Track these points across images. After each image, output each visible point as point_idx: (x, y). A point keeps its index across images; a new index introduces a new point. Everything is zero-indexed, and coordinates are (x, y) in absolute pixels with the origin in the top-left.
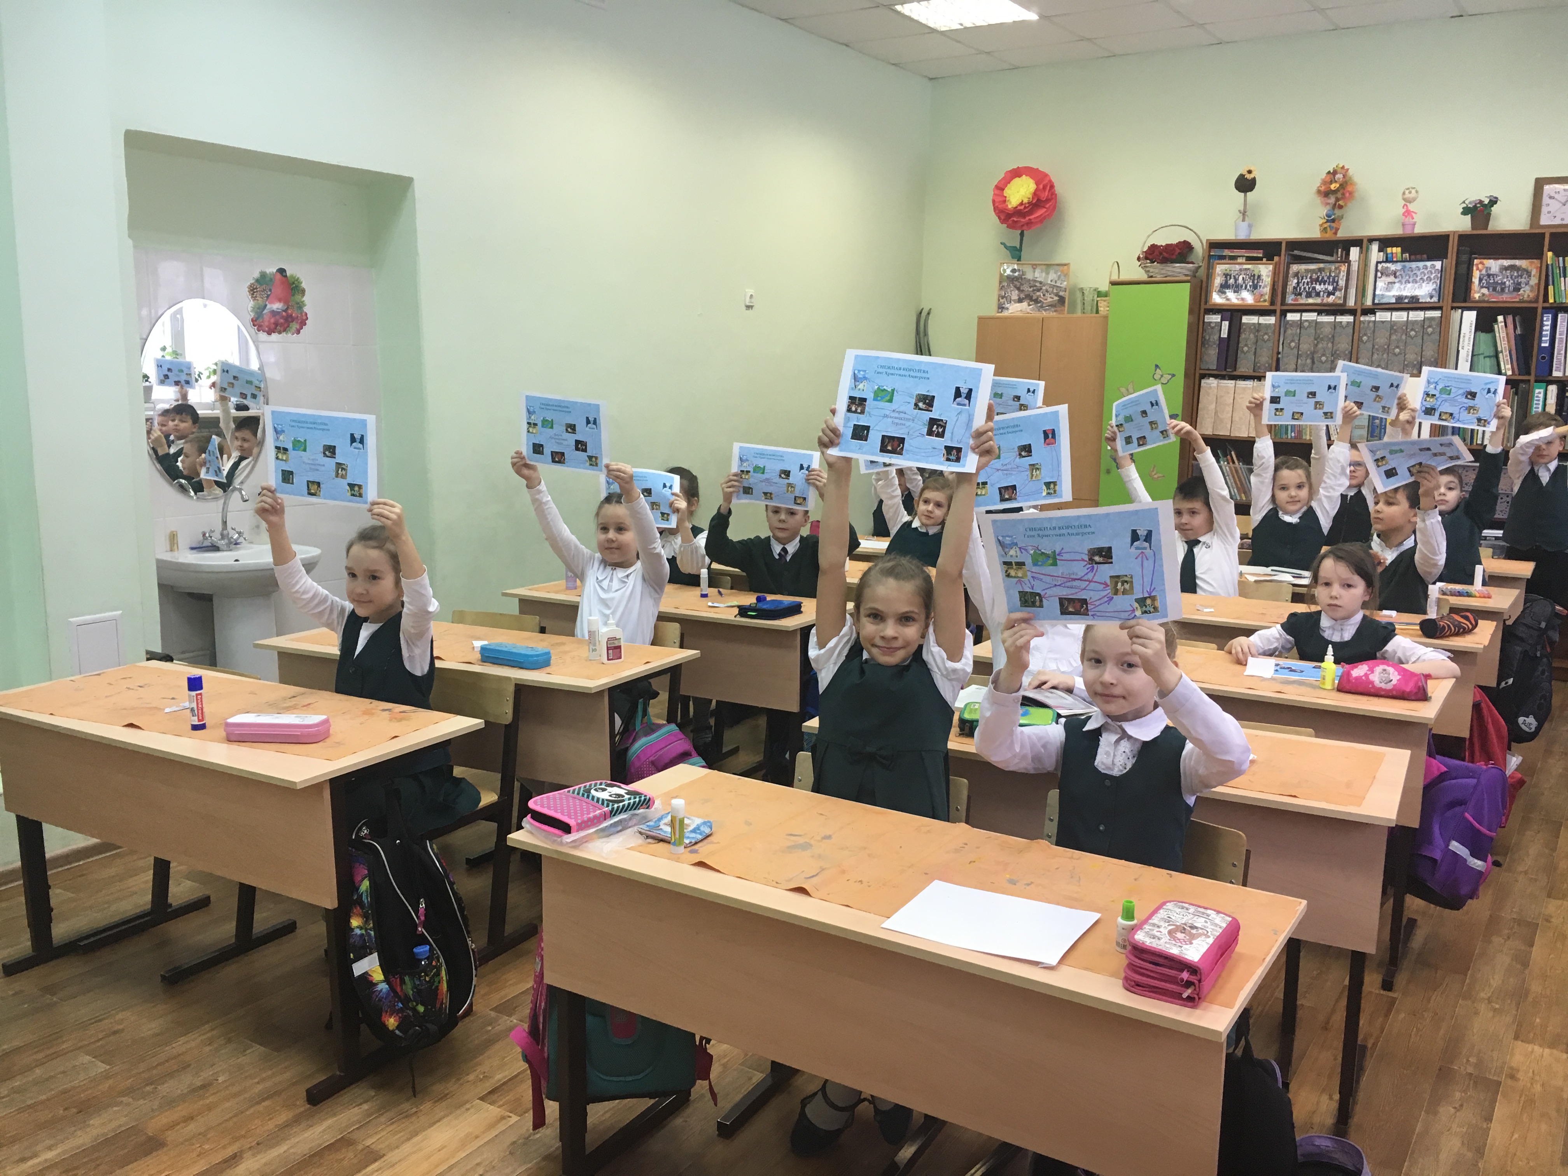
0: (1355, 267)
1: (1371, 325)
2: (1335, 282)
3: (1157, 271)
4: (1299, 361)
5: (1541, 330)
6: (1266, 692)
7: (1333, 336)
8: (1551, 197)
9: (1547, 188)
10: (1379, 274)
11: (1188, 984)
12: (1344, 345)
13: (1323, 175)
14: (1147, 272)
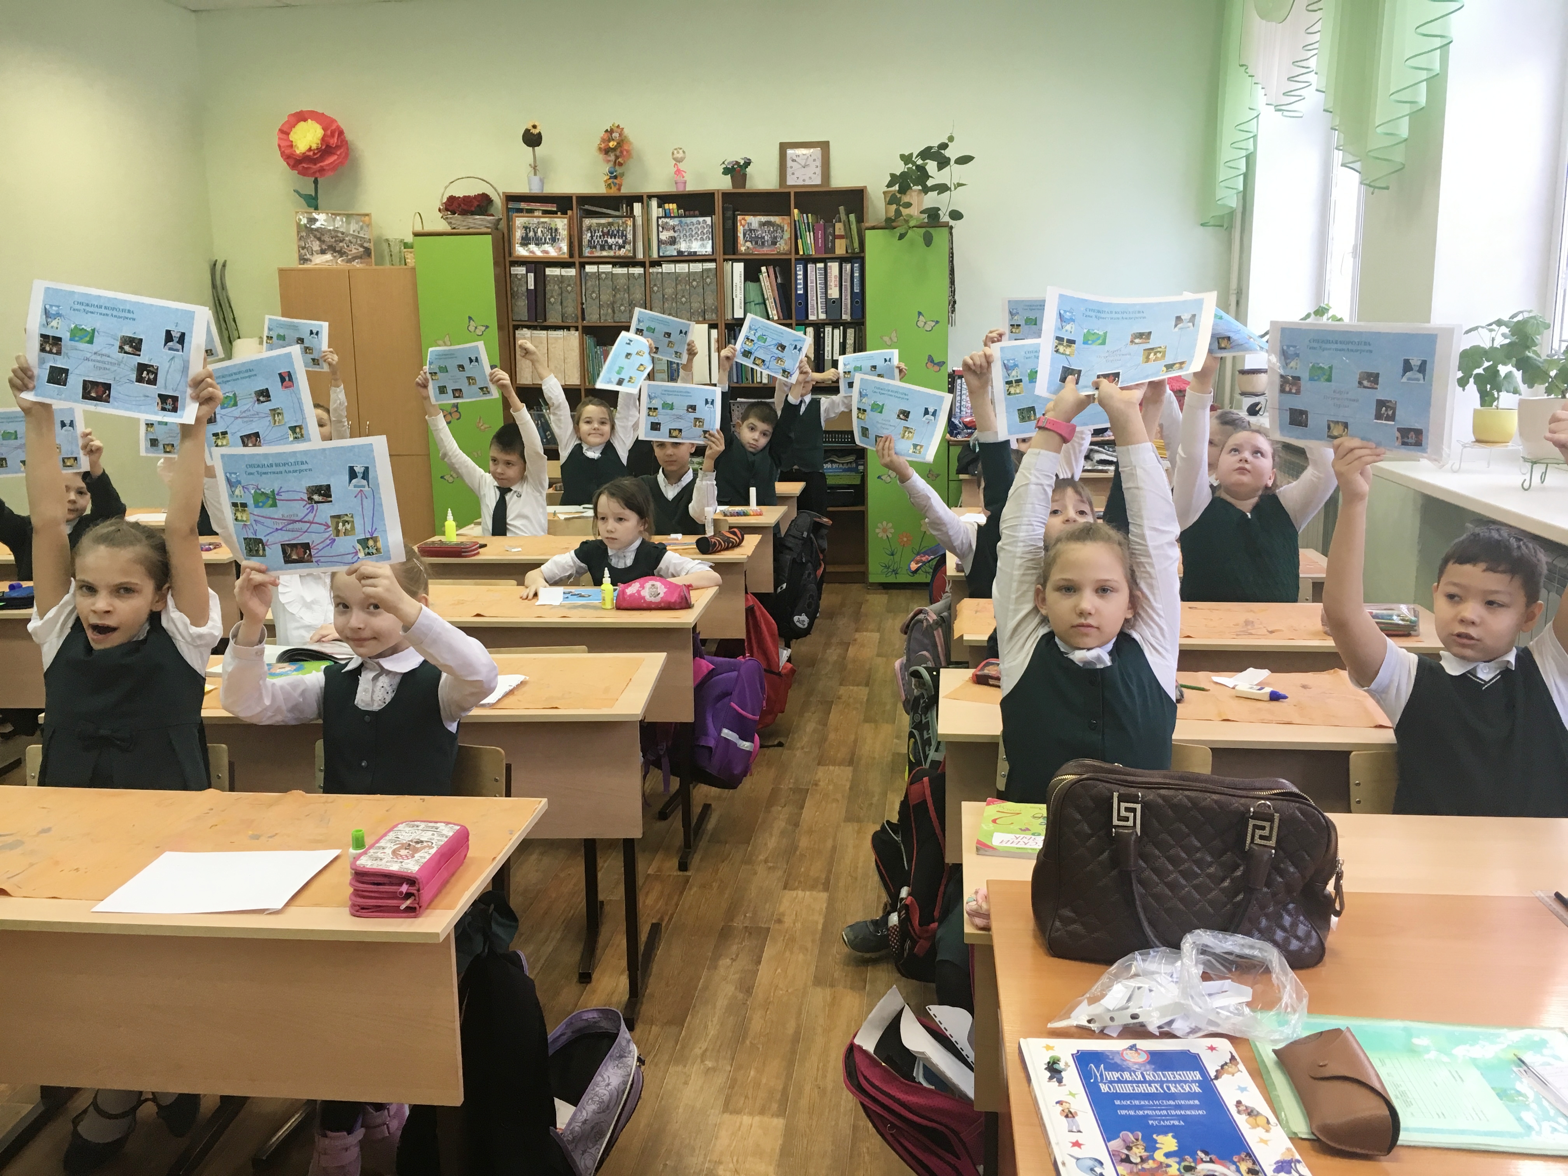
0: (639, 221)
1: (659, 276)
2: (624, 236)
3: (459, 223)
4: (602, 312)
5: (796, 279)
6: (553, 619)
7: (628, 287)
8: (794, 160)
9: (790, 152)
10: (660, 229)
11: (408, 895)
12: (638, 295)
13: (602, 133)
14: (450, 223)
